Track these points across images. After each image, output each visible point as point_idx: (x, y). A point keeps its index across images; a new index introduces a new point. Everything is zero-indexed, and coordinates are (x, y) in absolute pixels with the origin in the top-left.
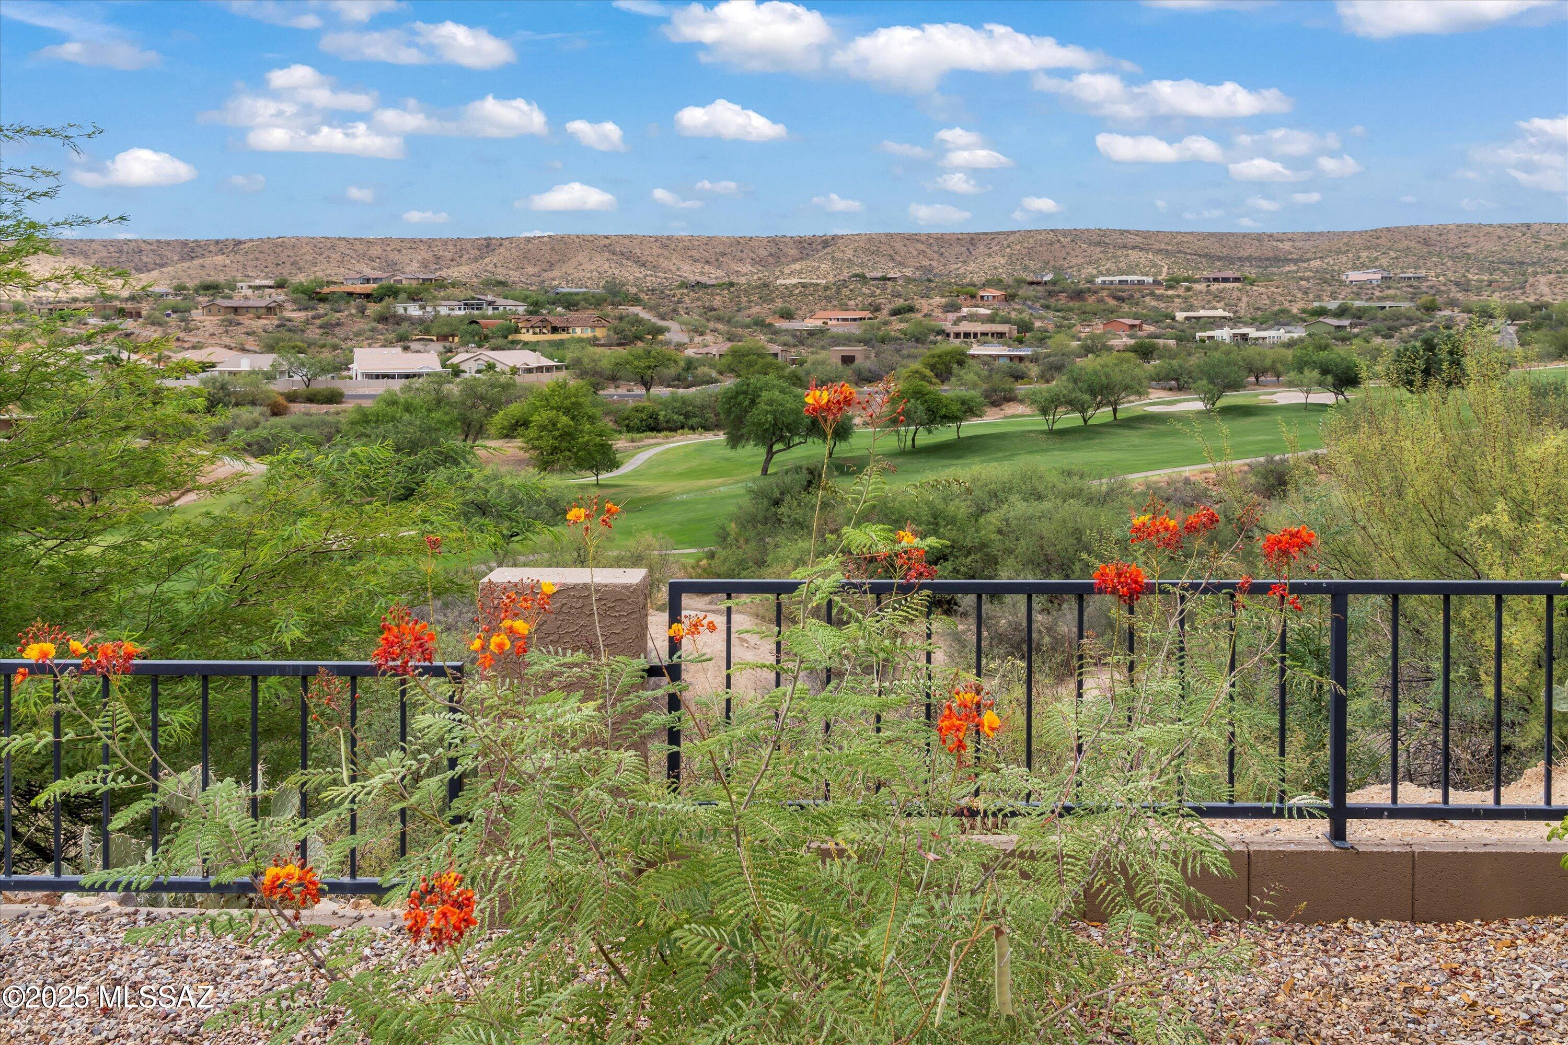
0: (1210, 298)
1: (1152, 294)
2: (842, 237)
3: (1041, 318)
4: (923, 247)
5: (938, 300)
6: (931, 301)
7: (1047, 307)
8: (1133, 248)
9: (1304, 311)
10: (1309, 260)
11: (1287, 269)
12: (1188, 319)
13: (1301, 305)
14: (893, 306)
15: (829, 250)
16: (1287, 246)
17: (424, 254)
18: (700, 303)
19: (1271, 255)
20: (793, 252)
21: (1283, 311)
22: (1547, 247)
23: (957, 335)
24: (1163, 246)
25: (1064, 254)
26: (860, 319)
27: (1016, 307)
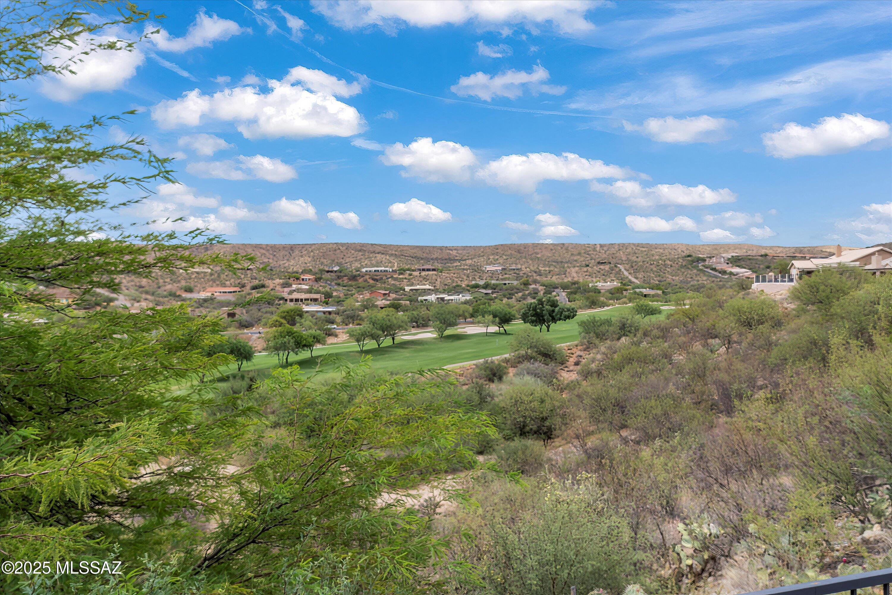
0: (421, 279)
1: (392, 277)
3: (336, 290)
4: (264, 252)
5: (278, 281)
6: (274, 282)
7: (339, 285)
8: (378, 253)
9: (468, 286)
10: (465, 260)
11: (455, 264)
12: (412, 290)
13: (466, 283)
14: (252, 284)
16: (454, 253)
19: (447, 257)
21: (458, 286)
22: (572, 254)
23: (291, 300)
24: (393, 252)
25: (342, 256)
26: (234, 292)
27: (322, 284)
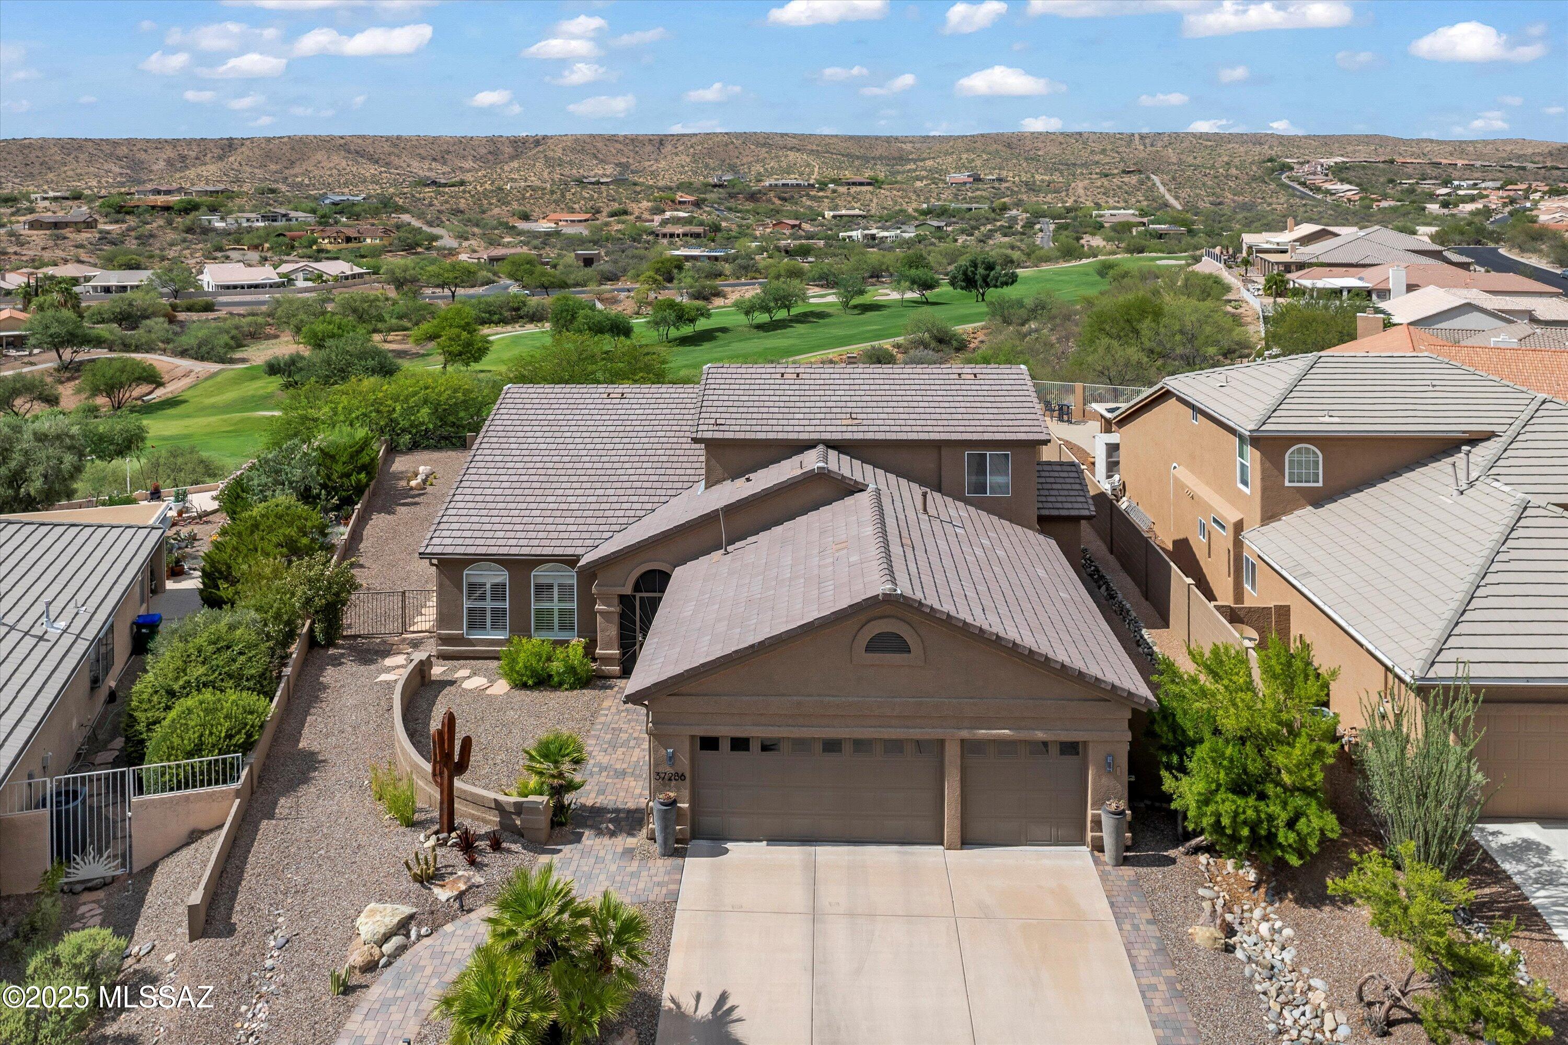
0: (850, 199)
1: (808, 195)
2: (552, 137)
3: (726, 219)
4: (621, 146)
5: (645, 204)
6: (640, 205)
7: (730, 209)
8: (791, 149)
9: (916, 210)
10: (924, 160)
12: (834, 217)
13: (915, 205)
14: (610, 209)
15: (540, 148)
16: (908, 147)
17: (169, 152)
18: (448, 206)
19: (896, 155)
20: (508, 150)
21: (901, 211)
22: (1092, 152)
23: (664, 236)
24: (814, 148)
25: (737, 154)
26: (586, 220)
27: (707, 209)
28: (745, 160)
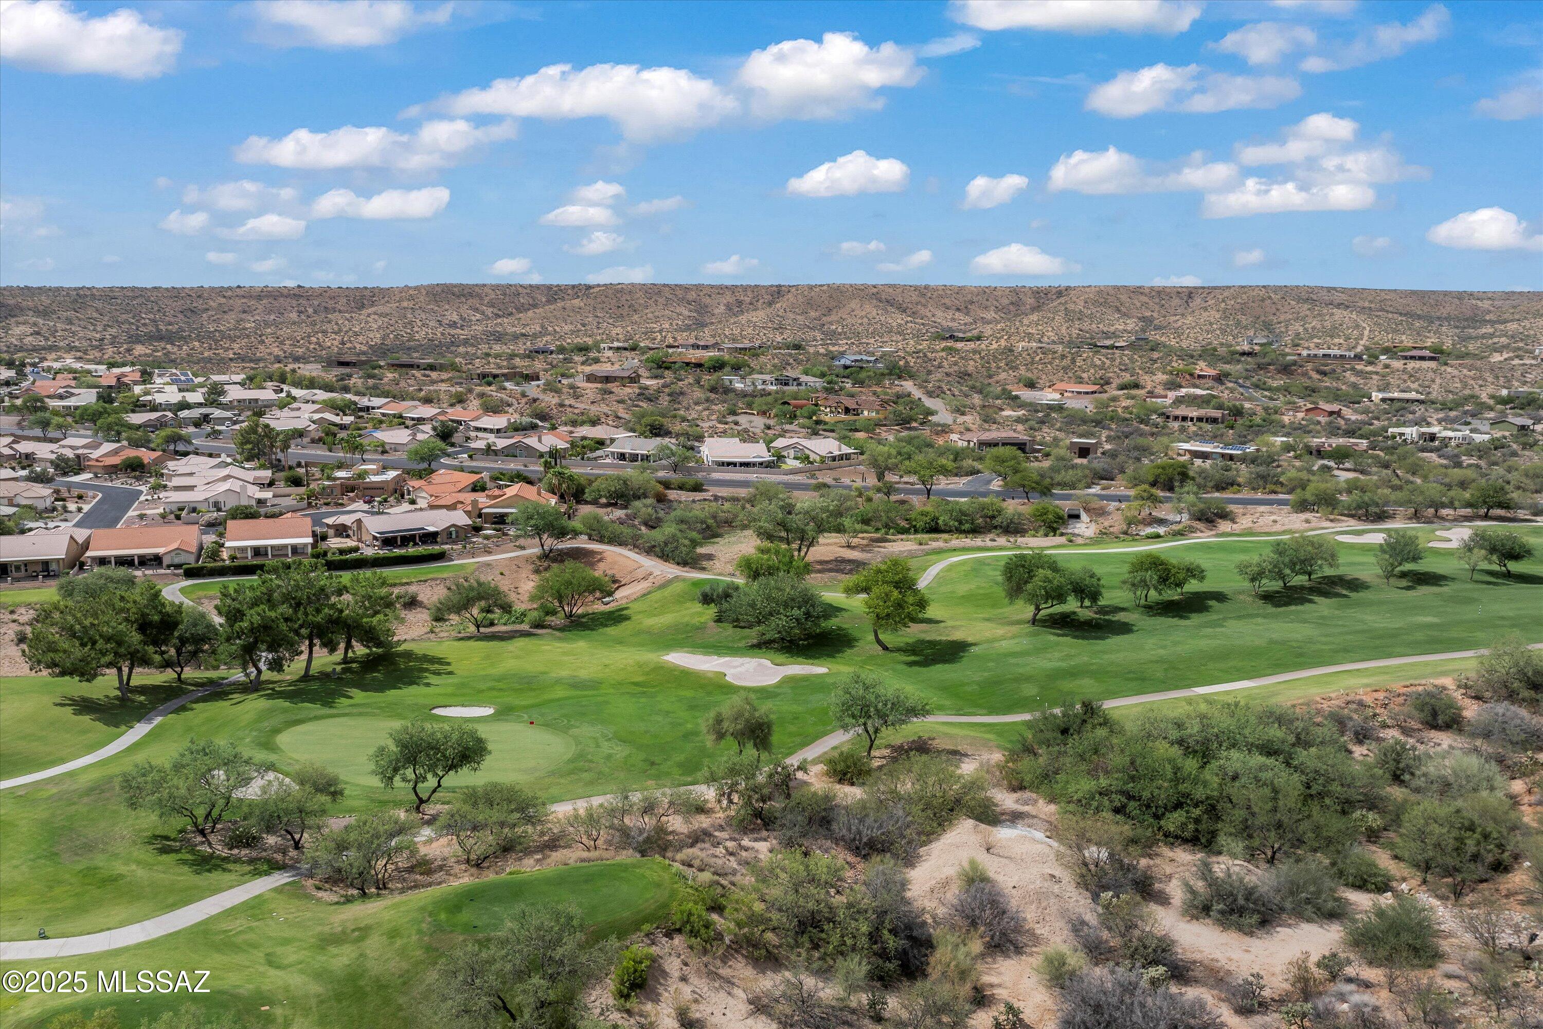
0: (1406, 377)
1: (1353, 369)
2: (1075, 288)
3: (1249, 399)
4: (1145, 299)
5: (1161, 377)
6: (1154, 378)
7: (1257, 386)
8: (1339, 306)
9: (1492, 397)
10: (1505, 322)
11: (1484, 331)
12: (1384, 400)
13: (1490, 389)
14: (1120, 381)
15: (1062, 300)
16: (1486, 304)
18: (956, 368)
19: (1469, 314)
20: (1030, 301)
21: (1472, 397)
23: (1176, 418)
24: (1367, 304)
25: (1274, 310)
26: (1093, 393)
27: (1230, 385)
28: (1282, 318)
